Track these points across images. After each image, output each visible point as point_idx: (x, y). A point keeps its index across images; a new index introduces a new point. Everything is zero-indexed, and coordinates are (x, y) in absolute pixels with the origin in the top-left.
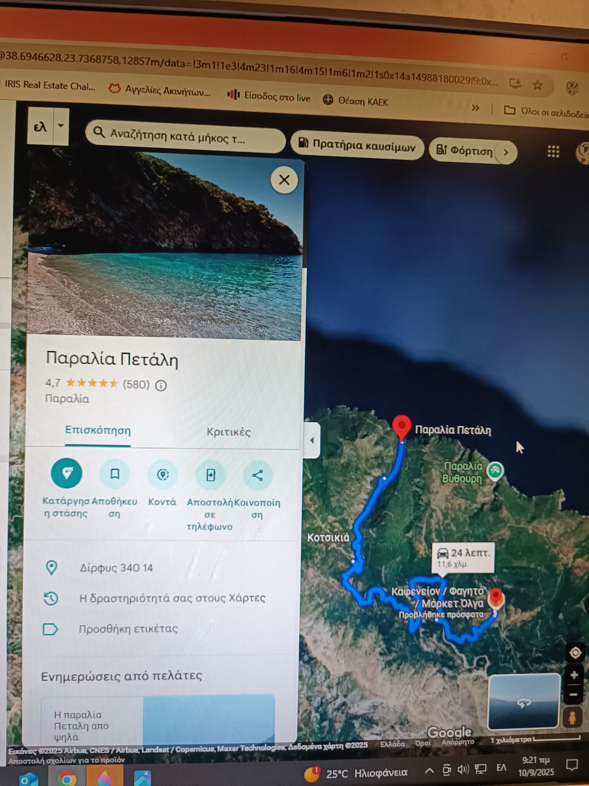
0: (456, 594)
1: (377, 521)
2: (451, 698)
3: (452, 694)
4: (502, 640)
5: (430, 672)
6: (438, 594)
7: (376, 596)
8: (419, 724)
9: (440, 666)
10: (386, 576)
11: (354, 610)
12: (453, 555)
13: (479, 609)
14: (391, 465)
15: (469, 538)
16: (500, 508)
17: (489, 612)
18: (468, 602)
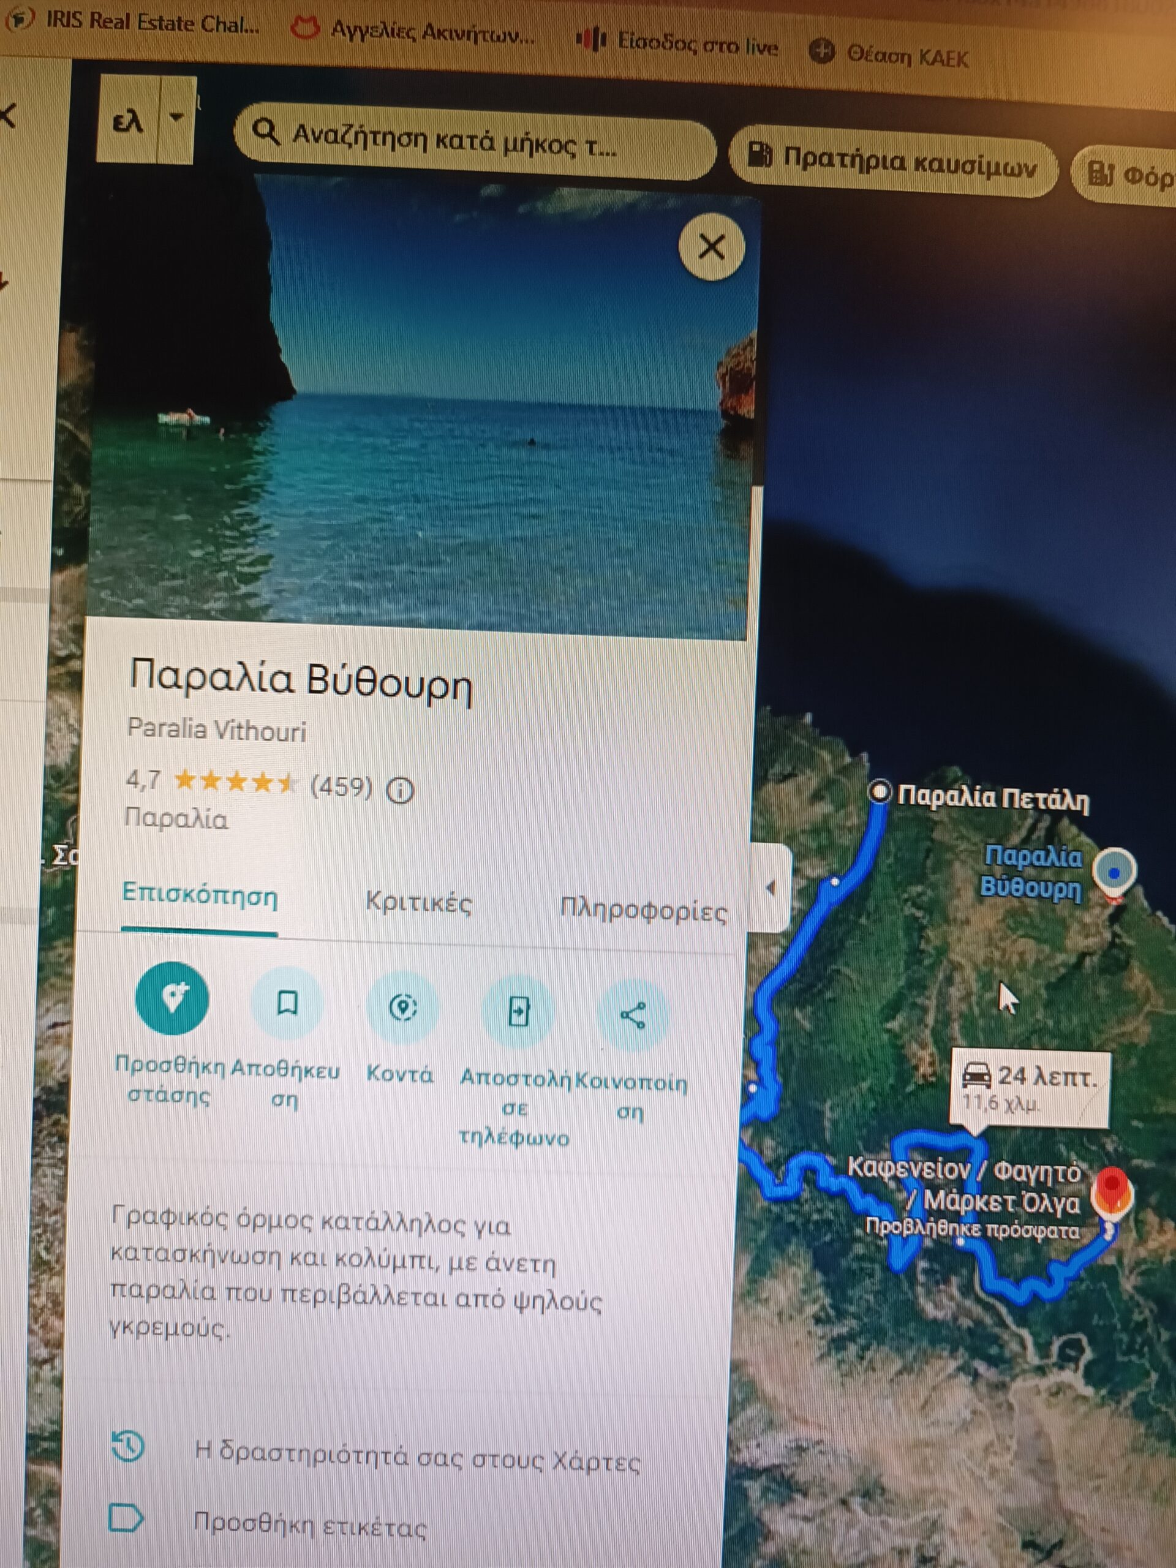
0: (1012, 1178)
1: (815, 990)
2: (992, 1436)
3: (995, 1427)
4: (1125, 1297)
5: (941, 1370)
6: (965, 1176)
7: (809, 1174)
8: (911, 1496)
9: (967, 1356)
10: (835, 1123)
11: (753, 1207)
12: (1003, 1082)
13: (1068, 1219)
14: (852, 849)
15: (1046, 1039)
16: (1125, 966)
17: (1094, 1225)
18: (1042, 1199)
